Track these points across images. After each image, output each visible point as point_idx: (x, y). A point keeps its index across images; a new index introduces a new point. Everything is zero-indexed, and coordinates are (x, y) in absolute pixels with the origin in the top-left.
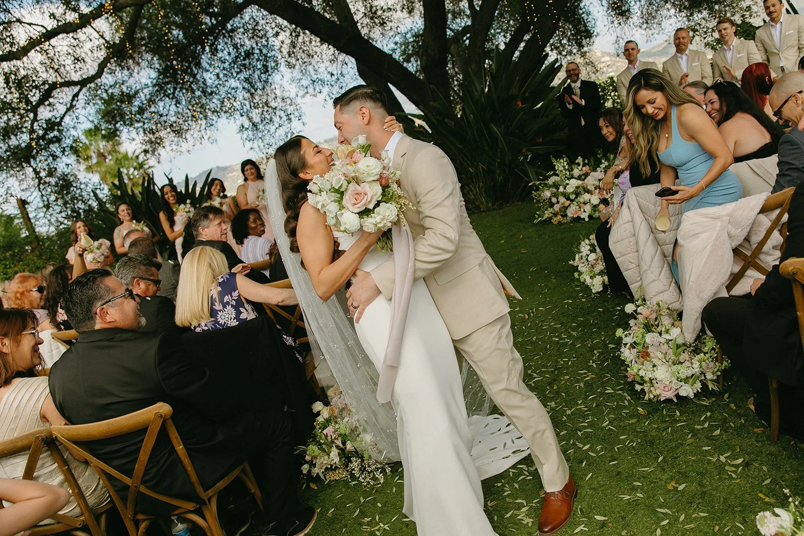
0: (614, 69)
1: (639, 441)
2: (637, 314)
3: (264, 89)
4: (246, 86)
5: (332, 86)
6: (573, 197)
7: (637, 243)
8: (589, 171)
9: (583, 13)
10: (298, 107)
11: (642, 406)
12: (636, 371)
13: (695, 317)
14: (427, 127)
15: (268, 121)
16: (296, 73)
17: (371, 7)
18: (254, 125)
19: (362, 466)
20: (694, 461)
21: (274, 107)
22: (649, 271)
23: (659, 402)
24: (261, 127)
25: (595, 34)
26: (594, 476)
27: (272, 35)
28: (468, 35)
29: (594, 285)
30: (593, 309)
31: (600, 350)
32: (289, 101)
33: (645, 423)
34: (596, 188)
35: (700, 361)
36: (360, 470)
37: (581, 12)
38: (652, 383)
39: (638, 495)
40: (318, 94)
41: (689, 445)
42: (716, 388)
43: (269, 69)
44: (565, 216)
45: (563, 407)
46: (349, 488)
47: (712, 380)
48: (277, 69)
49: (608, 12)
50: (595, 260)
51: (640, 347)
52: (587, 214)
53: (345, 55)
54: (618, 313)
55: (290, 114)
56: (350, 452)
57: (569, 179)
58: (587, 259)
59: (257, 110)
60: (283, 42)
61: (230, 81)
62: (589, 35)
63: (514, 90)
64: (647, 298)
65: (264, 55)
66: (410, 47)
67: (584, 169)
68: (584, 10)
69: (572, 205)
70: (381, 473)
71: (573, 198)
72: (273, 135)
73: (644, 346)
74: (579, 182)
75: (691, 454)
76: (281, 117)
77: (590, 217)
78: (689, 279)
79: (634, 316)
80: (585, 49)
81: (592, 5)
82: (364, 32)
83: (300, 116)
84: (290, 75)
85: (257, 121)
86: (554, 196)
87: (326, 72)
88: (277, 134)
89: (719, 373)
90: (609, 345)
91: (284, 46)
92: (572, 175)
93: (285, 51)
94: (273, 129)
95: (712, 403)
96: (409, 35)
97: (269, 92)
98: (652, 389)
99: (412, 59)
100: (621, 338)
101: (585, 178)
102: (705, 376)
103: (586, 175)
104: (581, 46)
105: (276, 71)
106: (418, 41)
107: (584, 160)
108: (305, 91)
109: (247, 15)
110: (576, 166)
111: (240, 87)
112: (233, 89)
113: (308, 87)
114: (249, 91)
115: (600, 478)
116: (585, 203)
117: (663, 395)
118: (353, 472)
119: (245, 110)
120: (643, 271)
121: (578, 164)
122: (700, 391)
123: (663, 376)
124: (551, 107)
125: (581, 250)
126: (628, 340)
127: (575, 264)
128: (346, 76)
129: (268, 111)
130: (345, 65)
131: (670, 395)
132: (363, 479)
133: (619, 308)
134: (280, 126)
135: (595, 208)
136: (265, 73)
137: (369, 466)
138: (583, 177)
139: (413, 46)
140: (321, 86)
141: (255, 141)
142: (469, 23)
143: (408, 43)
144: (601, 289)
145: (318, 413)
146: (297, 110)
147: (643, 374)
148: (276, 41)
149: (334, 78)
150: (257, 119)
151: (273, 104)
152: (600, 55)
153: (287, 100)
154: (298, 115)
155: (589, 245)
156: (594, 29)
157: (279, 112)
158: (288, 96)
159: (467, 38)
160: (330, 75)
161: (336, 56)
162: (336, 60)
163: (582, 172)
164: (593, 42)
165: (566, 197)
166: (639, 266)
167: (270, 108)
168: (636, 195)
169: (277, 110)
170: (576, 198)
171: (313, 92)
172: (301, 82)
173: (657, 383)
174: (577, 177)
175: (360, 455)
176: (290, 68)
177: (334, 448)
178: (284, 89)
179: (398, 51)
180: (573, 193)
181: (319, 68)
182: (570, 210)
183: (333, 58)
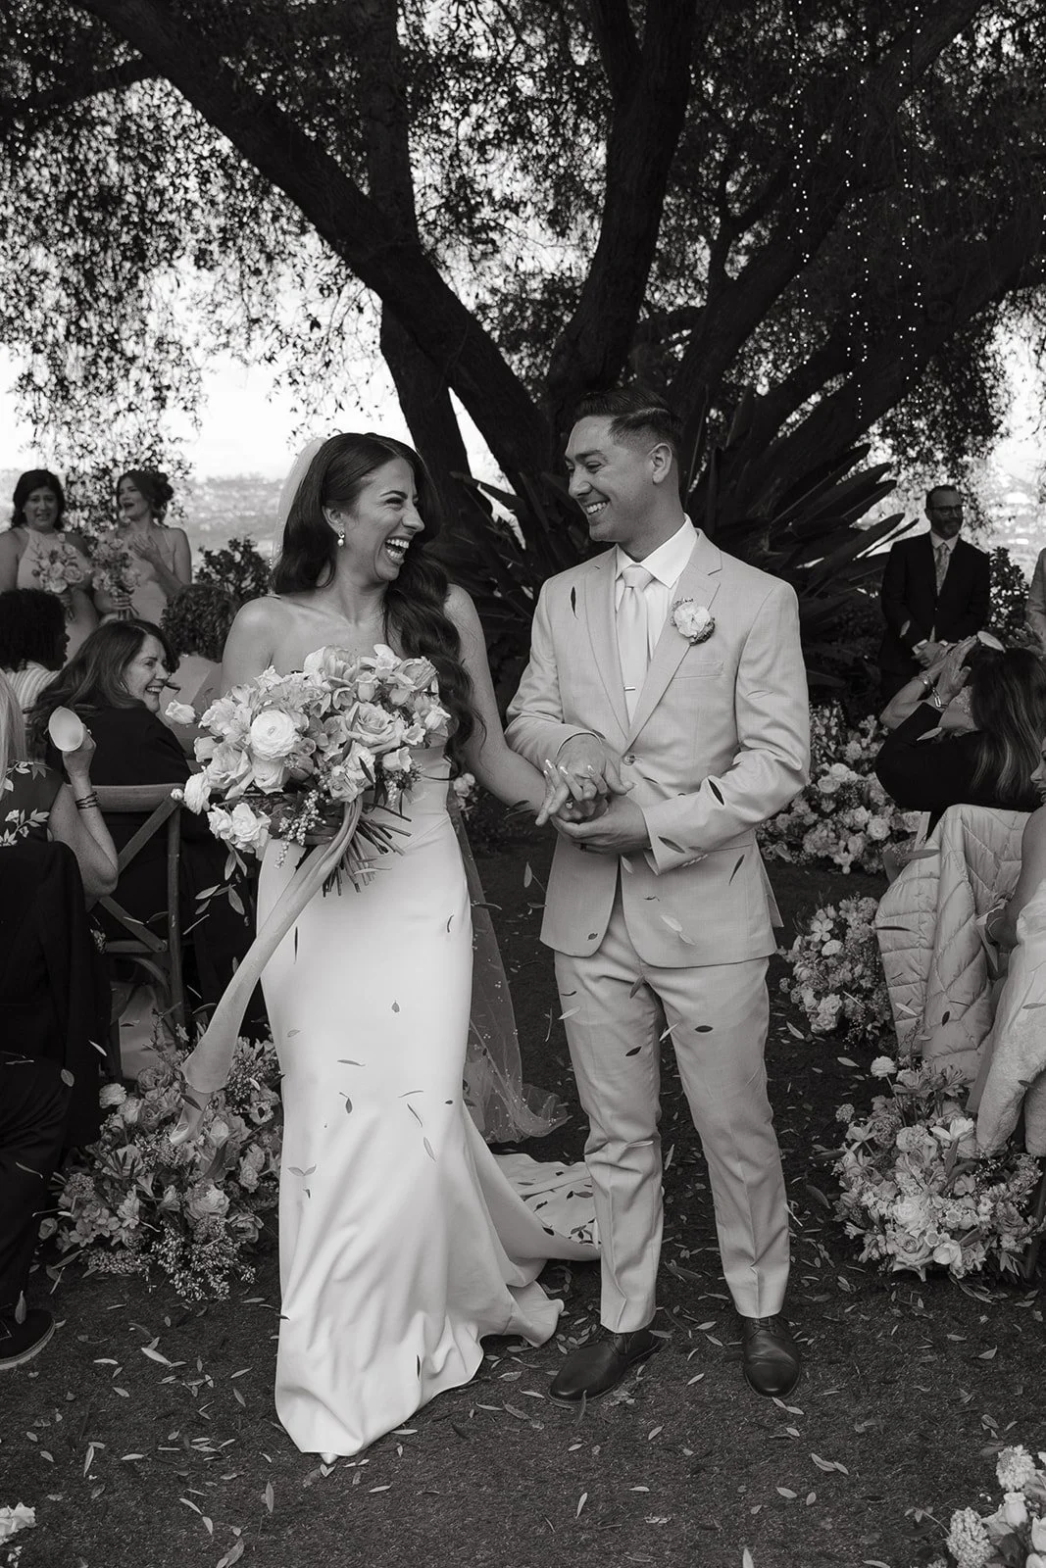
0: (1032, 531)
2: (894, 1083)
3: (117, 300)
4: (73, 275)
5: (306, 352)
6: (828, 806)
7: (937, 928)
9: (988, 369)
10: (194, 376)
11: (849, 1275)
13: (1005, 1101)
14: (518, 532)
15: (103, 387)
18: (61, 382)
19: (183, 1256)
20: (924, 1395)
21: (130, 355)
22: (945, 996)
23: (888, 1272)
24: (79, 394)
25: (1002, 429)
26: (708, 1381)
28: (685, 333)
29: (817, 1015)
30: (800, 1066)
31: (791, 1151)
32: (174, 352)
33: (845, 1308)
35: (994, 1200)
37: (983, 364)
38: (883, 1226)
39: (789, 1430)
40: (264, 362)
41: (923, 1364)
42: (1013, 1269)
43: (149, 254)
44: (796, 847)
45: (677, 1241)
46: (143, 1294)
47: (1010, 1252)
48: (169, 261)
50: (837, 956)
51: (879, 1154)
52: (851, 858)
53: (362, 285)
54: (855, 1086)
55: (168, 388)
56: (168, 1214)
57: (831, 761)
58: (819, 951)
59: (81, 348)
61: (33, 250)
62: (987, 427)
63: (761, 509)
64: (926, 1056)
66: (529, 312)
68: (991, 363)
69: (820, 827)
70: (223, 1280)
71: (828, 811)
72: (104, 426)
73: (889, 1152)
74: (854, 776)
75: (924, 1380)
76: (139, 390)
77: (856, 866)
78: (1015, 1016)
79: (886, 1086)
80: (967, 459)
81: (1013, 357)
83: (193, 400)
85: (73, 378)
87: (302, 313)
88: (117, 427)
89: (1029, 1241)
90: (815, 1146)
92: (841, 754)
94: (108, 411)
95: (998, 1301)
96: (534, 284)
97: (130, 311)
98: (881, 1239)
99: (524, 347)
100: (844, 1128)
102: (999, 1241)
104: (957, 450)
105: (164, 264)
108: (223, 339)
109: (135, 97)
110: (858, 734)
111: (55, 273)
112: (34, 272)
113: (234, 330)
114: (77, 294)
115: (718, 1387)
116: (853, 831)
117: (899, 1259)
119: (49, 338)
120: (932, 992)
121: (864, 733)
122: (979, 1268)
123: (910, 1217)
124: (840, 576)
125: (813, 929)
126: (859, 1135)
127: (789, 958)
129: (109, 360)
130: (356, 310)
131: (913, 1260)
132: (183, 1279)
134: (130, 410)
135: (873, 846)
136: (132, 260)
137: (200, 1260)
138: (865, 767)
139: (536, 313)
141: (51, 427)
142: (697, 303)
143: (528, 301)
144: (832, 1026)
145: (114, 1109)
146: (190, 382)
147: (870, 1203)
149: (317, 334)
150: (74, 373)
151: (130, 347)
152: (1006, 485)
153: (172, 348)
154: (188, 396)
155: (834, 920)
156: (1002, 418)
157: (138, 371)
158: (177, 339)
159: (680, 340)
160: (309, 322)
161: (340, 282)
162: (336, 291)
163: (866, 753)
164: (992, 449)
165: (813, 803)
166: (926, 981)
167: (119, 355)
168: (964, 823)
169: (136, 365)
170: (836, 811)
171: (243, 347)
172: (218, 311)
173: (894, 1230)
174: (851, 762)
175: (186, 1228)
176: (199, 267)
177: (132, 1195)
178: (170, 318)
179: (494, 313)
180: (830, 796)
181: (278, 290)
182: (813, 837)
183: (329, 283)
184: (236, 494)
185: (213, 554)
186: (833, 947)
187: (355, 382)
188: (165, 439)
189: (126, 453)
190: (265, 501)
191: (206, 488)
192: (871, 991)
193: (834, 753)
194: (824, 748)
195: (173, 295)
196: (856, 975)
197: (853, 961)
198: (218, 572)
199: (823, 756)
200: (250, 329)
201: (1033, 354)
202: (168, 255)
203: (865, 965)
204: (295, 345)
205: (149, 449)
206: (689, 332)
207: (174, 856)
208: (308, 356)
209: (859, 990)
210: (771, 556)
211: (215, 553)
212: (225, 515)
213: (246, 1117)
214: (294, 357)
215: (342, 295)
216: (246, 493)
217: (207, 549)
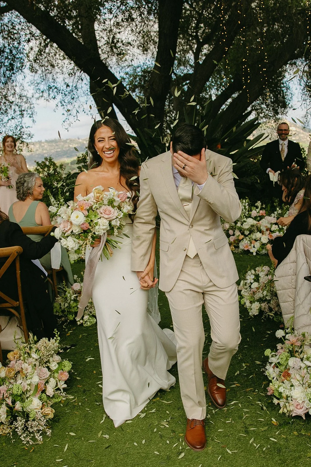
1: (269, 446)
2: (285, 339)
3: (6, 84)
5: (66, 95)
6: (247, 233)
7: (296, 281)
8: (265, 215)
10: (32, 106)
11: (276, 417)
12: (276, 387)
15: (3, 112)
16: (37, 77)
17: (114, 38)
19: (25, 426)
21: (11, 101)
23: (291, 417)
25: (290, 106)
27: (24, 40)
28: (188, 82)
29: (251, 309)
31: (248, 365)
32: (25, 99)
33: (276, 432)
34: (267, 230)
36: (23, 429)
37: (282, 85)
38: (287, 399)
40: (52, 99)
43: (15, 68)
44: (237, 247)
46: (10, 443)
48: (21, 70)
49: (303, 91)
50: (257, 288)
51: (282, 368)
52: (256, 250)
53: (82, 72)
54: (269, 336)
55: (24, 111)
56: (18, 412)
57: (247, 217)
58: (250, 286)
60: (32, 49)
62: (284, 105)
63: (217, 135)
64: (296, 328)
65: (13, 55)
66: (138, 79)
67: (261, 212)
68: (285, 85)
69: (244, 240)
70: (40, 435)
71: (247, 234)
72: (5, 124)
73: (286, 367)
74: (255, 222)
76: (15, 111)
77: (258, 252)
79: (282, 341)
80: (279, 116)
82: (103, 57)
83: (32, 114)
84: (31, 78)
86: (231, 229)
87: (63, 82)
88: (8, 125)
90: (257, 362)
91: (32, 52)
92: (250, 215)
93: (32, 57)
94: (6, 119)
96: (139, 70)
97: (10, 87)
98: (287, 404)
99: (137, 90)
100: (268, 357)
101: (260, 220)
103: (261, 217)
104: (276, 112)
105: (20, 71)
106: (146, 77)
107: (262, 205)
108: (41, 94)
109: (6, 18)
110: (255, 208)
113: (44, 91)
116: (256, 240)
117: (295, 412)
118: (16, 430)
120: (296, 305)
121: (257, 207)
123: (298, 396)
124: (244, 155)
125: (247, 278)
126: (274, 360)
128: (80, 90)
129: (5, 103)
130: (81, 80)
131: (301, 412)
132: (24, 437)
133: (269, 332)
134: (12, 118)
135: (263, 245)
136: (10, 71)
137: (32, 427)
138: (259, 218)
139: (140, 79)
140: (56, 93)
142: (191, 72)
143: (137, 76)
144: (257, 313)
146: (31, 108)
147: (282, 391)
148: (26, 46)
149: (69, 89)
151: (11, 98)
153: (24, 98)
154: (31, 113)
155: (254, 275)
156: (290, 102)
157: (14, 106)
158: (26, 95)
159: (186, 84)
160: (66, 86)
161: (75, 71)
162: (74, 74)
163: (258, 214)
164: (287, 112)
165: (242, 232)
166: (294, 300)
167: (8, 101)
168: (303, 241)
169: (13, 104)
170: (250, 234)
171: (48, 96)
172: (39, 86)
173: (292, 400)
174: (253, 217)
175: (26, 416)
176: (32, 72)
177: (4, 406)
178: (23, 88)
179: (127, 80)
180: (248, 229)
181: (57, 78)
182: (243, 243)
183: (72, 72)
184: (54, 145)
185: (39, 163)
186: (255, 285)
187: (82, 104)
188: (24, 127)
189: (12, 133)
190: (63, 146)
191: (45, 143)
192: (270, 300)
193: (248, 215)
194: (244, 213)
195: (23, 81)
196: (265, 295)
197: (263, 290)
198: (41, 168)
199: (244, 216)
200: (49, 90)
201: (298, 81)
202: (21, 68)
203: (268, 291)
204: (62, 93)
205: (19, 131)
206: (189, 81)
207: (18, 272)
208: (67, 96)
209: (266, 300)
210: (222, 150)
211: (40, 162)
212: (51, 151)
213: (48, 367)
214: (62, 97)
215: (76, 75)
216: (57, 144)
217: (37, 161)
